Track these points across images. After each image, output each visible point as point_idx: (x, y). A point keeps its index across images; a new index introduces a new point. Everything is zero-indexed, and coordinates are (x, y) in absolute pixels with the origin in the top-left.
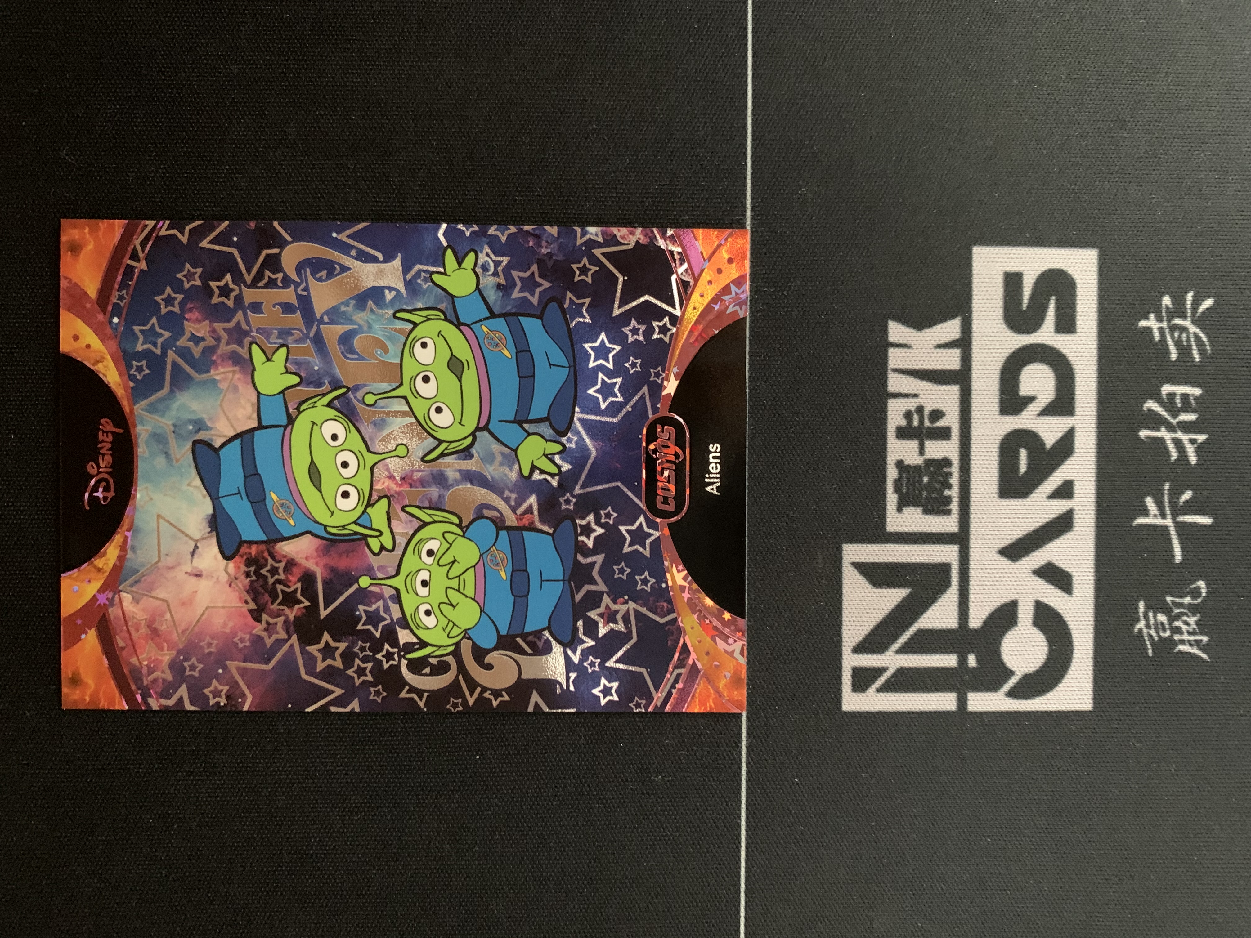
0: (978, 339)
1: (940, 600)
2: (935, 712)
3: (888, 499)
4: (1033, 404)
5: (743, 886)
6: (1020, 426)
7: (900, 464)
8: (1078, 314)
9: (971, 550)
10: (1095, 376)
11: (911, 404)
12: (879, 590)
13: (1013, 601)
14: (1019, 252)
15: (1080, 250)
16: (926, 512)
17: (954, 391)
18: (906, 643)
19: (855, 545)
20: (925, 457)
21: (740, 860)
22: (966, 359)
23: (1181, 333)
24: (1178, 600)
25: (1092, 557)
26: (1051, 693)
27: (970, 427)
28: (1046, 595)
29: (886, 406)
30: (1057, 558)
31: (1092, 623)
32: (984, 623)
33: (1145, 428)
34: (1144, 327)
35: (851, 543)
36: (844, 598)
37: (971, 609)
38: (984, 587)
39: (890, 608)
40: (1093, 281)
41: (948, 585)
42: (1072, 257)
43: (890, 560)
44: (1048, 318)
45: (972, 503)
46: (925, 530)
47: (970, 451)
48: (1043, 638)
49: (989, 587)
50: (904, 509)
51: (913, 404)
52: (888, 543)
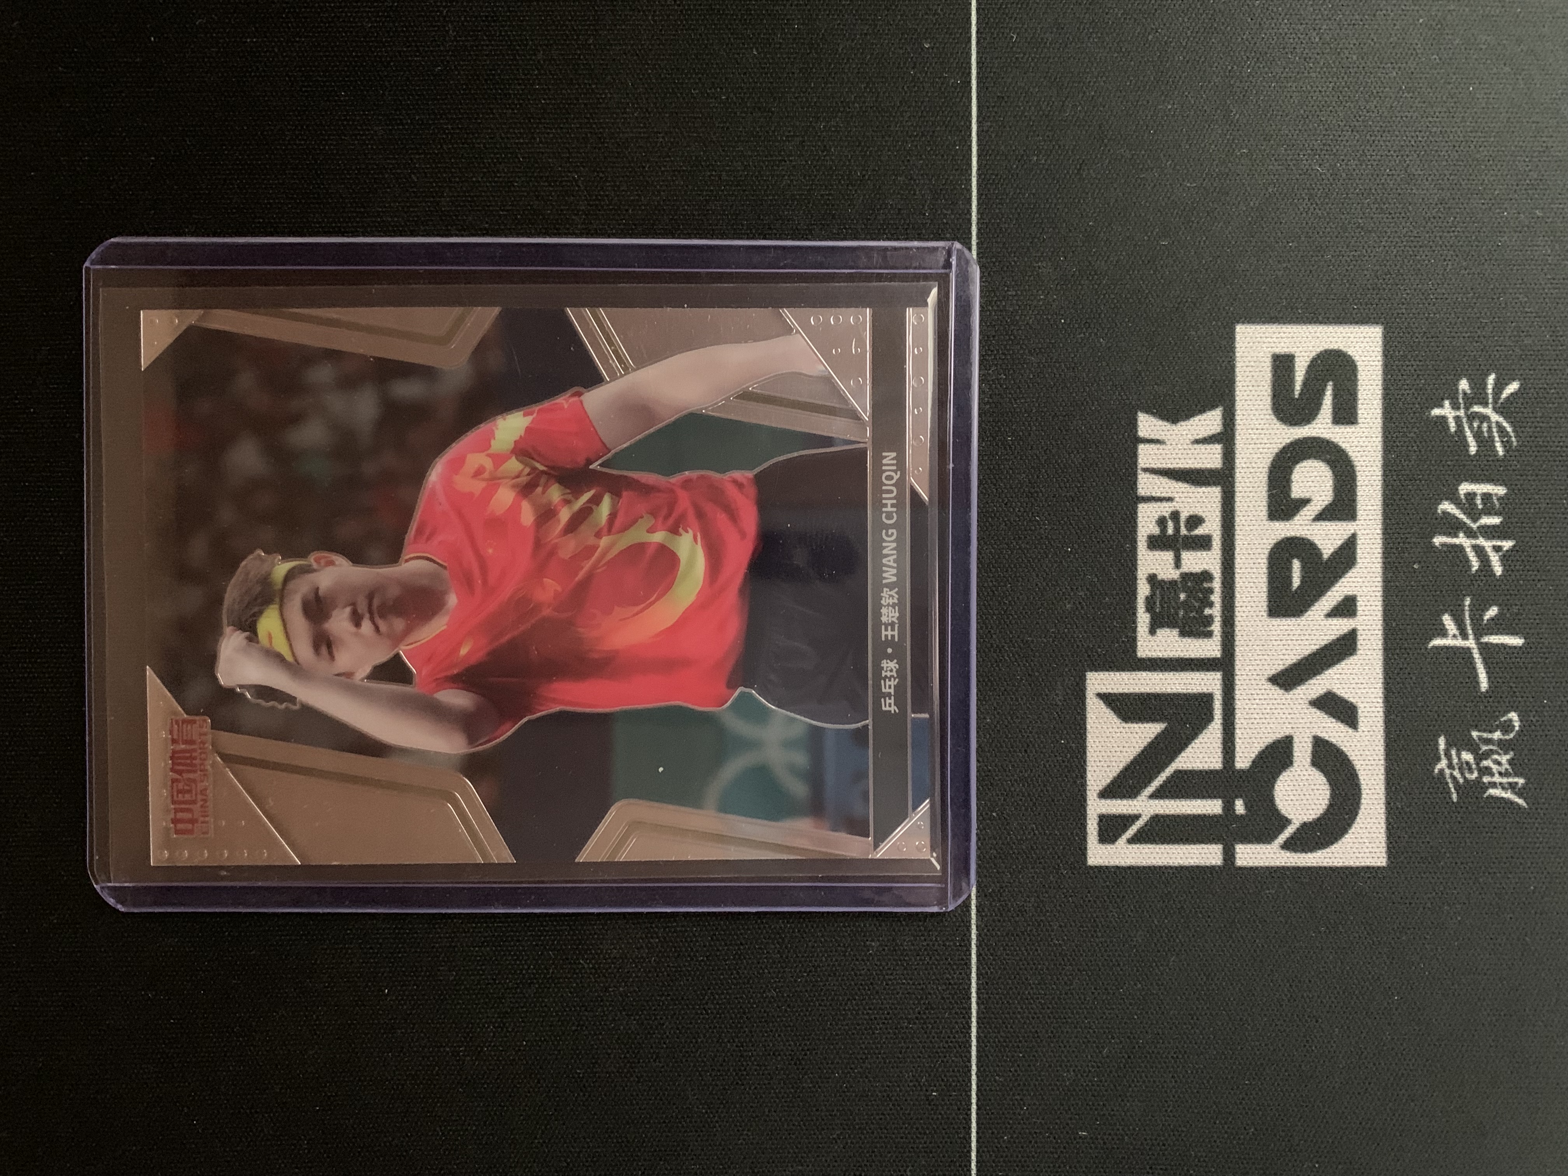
0: (1242, 432)
1: (1201, 736)
2: (1198, 867)
3: (1139, 619)
4: (1308, 507)
5: (974, 1068)
6: (1293, 534)
7: (1152, 579)
8: (1360, 402)
9: (1236, 678)
10: (1380, 473)
11: (1165, 509)
12: (1130, 725)
13: (1287, 737)
14: (1289, 330)
15: (1362, 328)
16: (1183, 634)
17: (1215, 493)
18: (1161, 786)
19: (1101, 673)
20: (1182, 570)
21: (970, 1037)
22: (1229, 456)
23: (1482, 422)
24: (1485, 735)
25: (1380, 685)
26: (1335, 845)
27: (1234, 535)
28: (1327, 729)
29: (1136, 513)
30: (1338, 686)
31: (1380, 762)
32: (1253, 762)
33: (1440, 534)
34: (1437, 417)
35: (1096, 671)
36: (1088, 735)
37: (1237, 746)
38: (1253, 720)
39: (1143, 746)
40: (1377, 363)
41: (1210, 719)
42: (1352, 336)
43: (1142, 690)
44: (1324, 406)
45: (1237, 623)
46: (1182, 655)
47: (1233, 563)
48: (1325, 780)
49: (1258, 720)
50: (1158, 631)
51: (1167, 509)
52: (1139, 670)
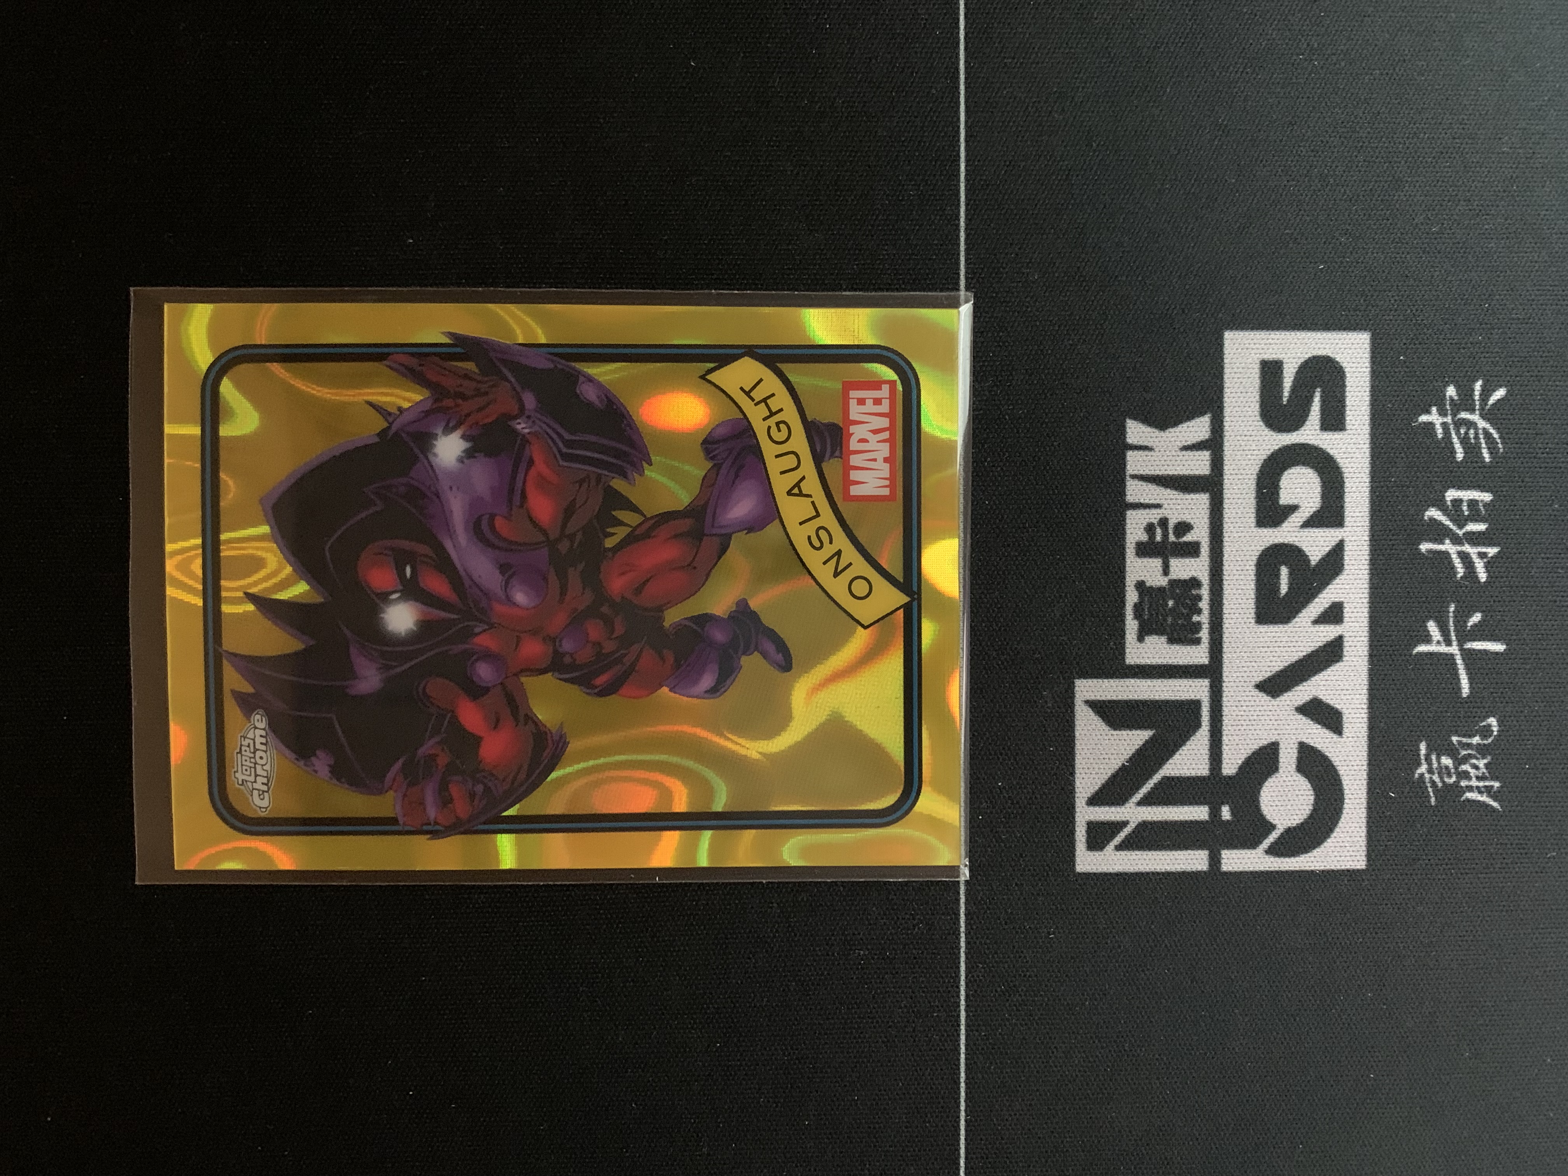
0: (1230, 439)
1: (1188, 743)
2: (1184, 873)
3: (1128, 627)
4: (1296, 514)
5: (963, 1075)
6: (1281, 541)
7: (1140, 586)
8: (1347, 408)
9: (1224, 684)
10: (1368, 480)
11: (1154, 516)
12: (1118, 732)
13: (1273, 743)
14: (1278, 336)
15: (1350, 334)
16: (1172, 641)
17: (1202, 500)
18: (1149, 793)
19: (1090, 680)
20: (1170, 577)
21: (959, 1045)
22: (1217, 463)
23: (1469, 429)
24: (1464, 740)
25: (1365, 691)
26: (1318, 850)
27: (1222, 542)
28: (1312, 735)
29: (1124, 520)
30: (1324, 692)
31: (1365, 767)
32: (1240, 768)
33: (1426, 541)
34: (1424, 423)
35: (1085, 678)
36: (1076, 742)
37: (1224, 753)
38: (1240, 727)
39: (1131, 753)
40: (1365, 369)
41: (1198, 725)
42: (1340, 342)
43: (1131, 697)
44: (1312, 413)
45: (1225, 630)
46: (1170, 662)
47: (1222, 570)
48: (1309, 786)
49: (1245, 727)
50: (1146, 638)
51: (1156, 516)
52: (1128, 677)
